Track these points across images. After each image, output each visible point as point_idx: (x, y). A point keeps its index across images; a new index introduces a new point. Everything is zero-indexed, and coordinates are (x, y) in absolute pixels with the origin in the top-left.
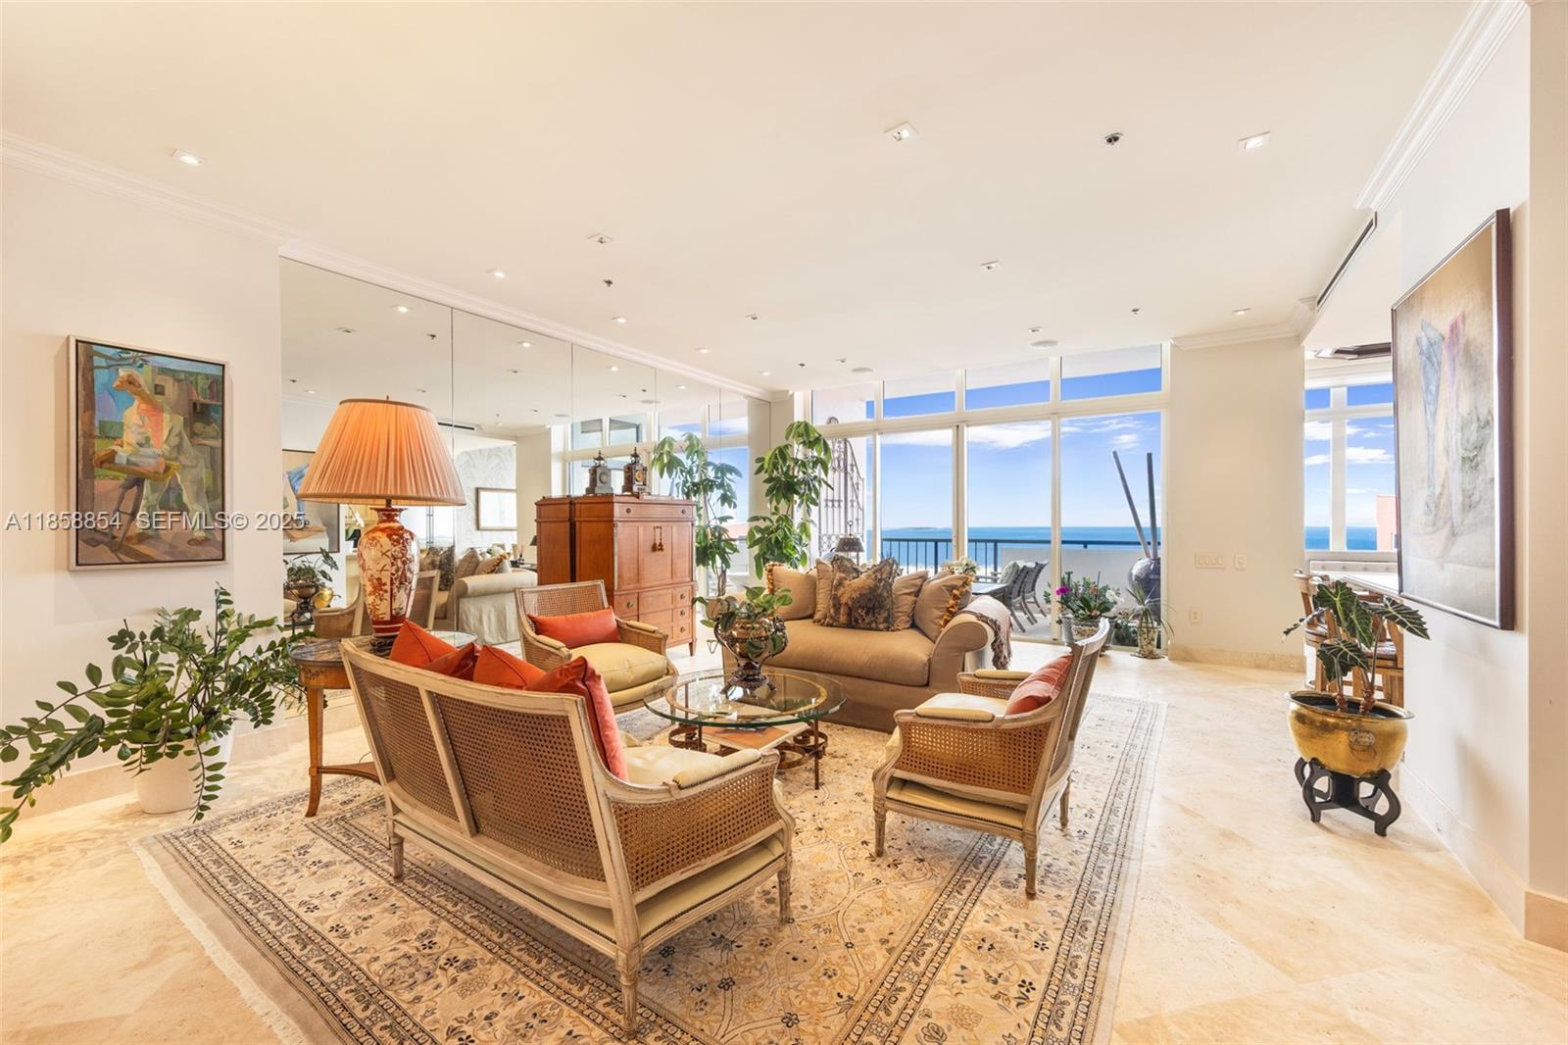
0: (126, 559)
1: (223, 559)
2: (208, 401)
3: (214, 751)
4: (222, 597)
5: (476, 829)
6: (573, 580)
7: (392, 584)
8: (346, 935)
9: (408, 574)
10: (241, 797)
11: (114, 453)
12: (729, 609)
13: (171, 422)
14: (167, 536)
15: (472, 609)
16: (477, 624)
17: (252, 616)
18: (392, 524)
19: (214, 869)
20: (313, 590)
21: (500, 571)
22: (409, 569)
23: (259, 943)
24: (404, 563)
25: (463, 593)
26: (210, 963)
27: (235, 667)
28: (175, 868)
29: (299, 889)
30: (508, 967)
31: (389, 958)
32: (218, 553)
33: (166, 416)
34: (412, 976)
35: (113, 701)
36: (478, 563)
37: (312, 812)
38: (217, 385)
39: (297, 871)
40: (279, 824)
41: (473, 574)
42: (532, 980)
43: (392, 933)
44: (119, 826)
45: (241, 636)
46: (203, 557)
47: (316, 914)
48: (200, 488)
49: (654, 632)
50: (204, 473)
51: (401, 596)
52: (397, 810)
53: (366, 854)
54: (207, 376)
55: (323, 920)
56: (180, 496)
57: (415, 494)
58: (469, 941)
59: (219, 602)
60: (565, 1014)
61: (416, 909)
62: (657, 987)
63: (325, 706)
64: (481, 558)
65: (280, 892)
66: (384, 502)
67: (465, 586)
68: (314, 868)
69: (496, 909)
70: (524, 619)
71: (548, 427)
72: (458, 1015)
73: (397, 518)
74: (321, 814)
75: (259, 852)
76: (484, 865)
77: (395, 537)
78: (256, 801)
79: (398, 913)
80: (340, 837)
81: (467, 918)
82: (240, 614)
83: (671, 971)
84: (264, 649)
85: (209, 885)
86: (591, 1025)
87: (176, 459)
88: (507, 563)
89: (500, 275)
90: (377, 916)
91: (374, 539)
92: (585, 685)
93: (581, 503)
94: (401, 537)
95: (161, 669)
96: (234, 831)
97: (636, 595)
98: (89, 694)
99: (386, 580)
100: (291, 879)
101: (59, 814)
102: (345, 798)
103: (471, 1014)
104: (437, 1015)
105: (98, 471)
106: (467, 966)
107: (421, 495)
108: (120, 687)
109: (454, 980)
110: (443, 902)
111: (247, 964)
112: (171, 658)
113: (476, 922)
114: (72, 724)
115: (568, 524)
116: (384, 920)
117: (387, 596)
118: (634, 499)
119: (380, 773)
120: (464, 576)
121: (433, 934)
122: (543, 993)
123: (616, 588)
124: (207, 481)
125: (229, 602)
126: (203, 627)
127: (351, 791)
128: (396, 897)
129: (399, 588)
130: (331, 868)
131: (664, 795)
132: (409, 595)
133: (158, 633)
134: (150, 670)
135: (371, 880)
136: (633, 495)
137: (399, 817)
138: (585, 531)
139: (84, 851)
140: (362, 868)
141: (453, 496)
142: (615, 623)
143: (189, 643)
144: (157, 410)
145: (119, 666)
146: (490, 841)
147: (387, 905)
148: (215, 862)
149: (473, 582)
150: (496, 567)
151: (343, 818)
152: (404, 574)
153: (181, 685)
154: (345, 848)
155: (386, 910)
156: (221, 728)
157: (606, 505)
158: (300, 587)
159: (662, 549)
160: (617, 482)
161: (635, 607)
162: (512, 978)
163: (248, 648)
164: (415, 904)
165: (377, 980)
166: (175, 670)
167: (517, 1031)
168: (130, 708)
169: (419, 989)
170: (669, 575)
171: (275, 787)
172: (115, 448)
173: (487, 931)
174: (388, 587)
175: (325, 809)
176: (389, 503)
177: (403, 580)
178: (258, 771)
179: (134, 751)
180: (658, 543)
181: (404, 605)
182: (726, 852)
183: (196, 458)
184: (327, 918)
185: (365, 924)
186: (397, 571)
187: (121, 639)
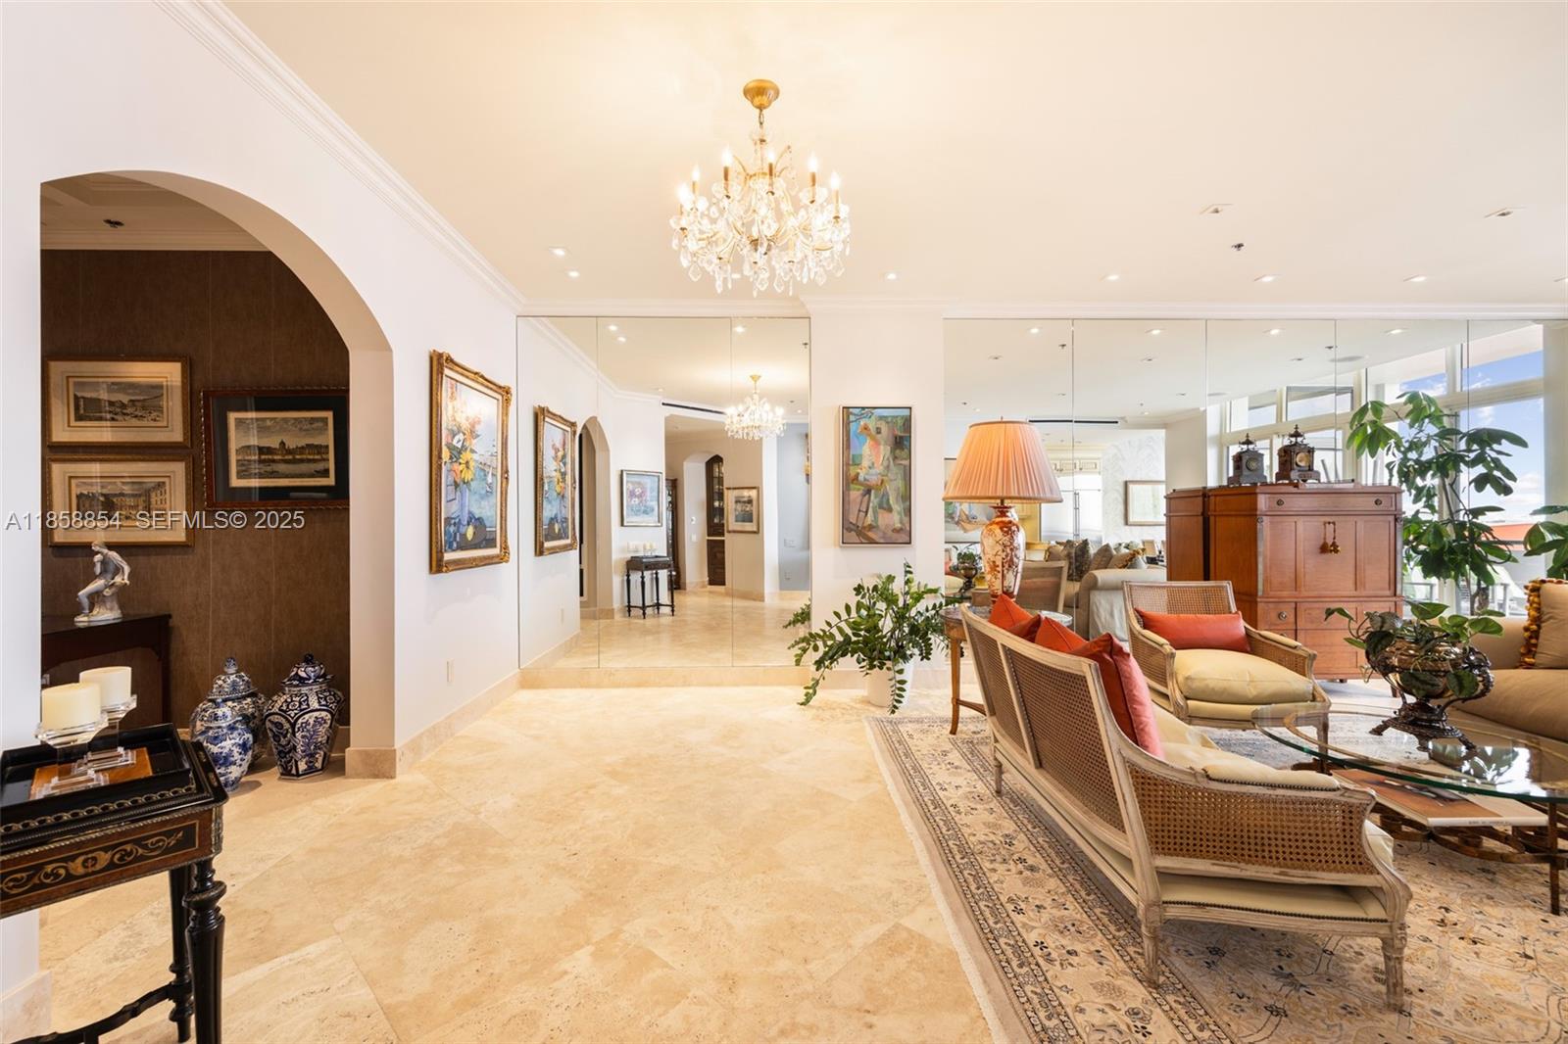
0: (864, 541)
1: (910, 543)
2: (902, 434)
3: (901, 672)
4: (908, 569)
5: (1039, 765)
6: (1207, 578)
7: (1003, 566)
8: (959, 813)
9: (1015, 559)
10: (917, 710)
11: (858, 474)
12: (1382, 627)
13: (885, 450)
14: (882, 527)
15: (1103, 602)
16: (1108, 617)
17: (926, 585)
18: (1004, 519)
19: (897, 745)
20: (974, 572)
21: (1133, 566)
22: (1016, 556)
23: (913, 795)
24: (1012, 550)
25: (1094, 586)
26: (889, 795)
27: (914, 618)
28: (880, 738)
29: (939, 775)
30: (1062, 885)
31: (983, 838)
32: (907, 539)
33: (882, 447)
34: (993, 855)
35: (855, 627)
36: (1111, 557)
37: (953, 732)
38: (907, 423)
39: (939, 764)
40: (934, 732)
41: (1106, 568)
42: (1078, 903)
43: (987, 825)
44: (858, 706)
45: (918, 598)
46: (901, 541)
47: (944, 792)
48: (898, 494)
49: (1295, 647)
50: (900, 483)
51: (1010, 576)
52: (996, 741)
53: (982, 770)
54: (902, 417)
55: (949, 799)
56: (888, 500)
57: (1017, 495)
58: (1037, 854)
59: (907, 572)
60: (1098, 938)
61: (1005, 818)
62: (1193, 969)
63: (962, 655)
64: (1114, 552)
65: (928, 772)
66: (999, 501)
67: (1095, 578)
68: (949, 766)
69: (1064, 845)
70: (1131, 612)
71: (1202, 409)
72: (1018, 894)
73: (1009, 514)
74: (958, 735)
75: (923, 744)
76: (1047, 797)
77: (1005, 529)
78: (924, 715)
79: (994, 815)
80: (967, 753)
81: (1040, 840)
82: (919, 583)
83: (1213, 967)
84: (930, 608)
85: (894, 752)
86: (1118, 957)
87: (887, 475)
88: (1141, 559)
89: (1113, 278)
90: (980, 811)
91: (991, 530)
92: (1111, 657)
93: (1216, 496)
94: (1010, 529)
95: (877, 612)
96: (910, 728)
97: (1293, 605)
98: (846, 620)
99: (999, 563)
100: (935, 768)
101: (837, 691)
102: (975, 729)
103: (1026, 898)
104: (1004, 886)
105: (852, 486)
106: (1032, 869)
107: (1022, 495)
108: (859, 620)
109: (1021, 873)
110: (1025, 822)
111: (906, 804)
112: (881, 606)
113: (1046, 846)
114: (839, 638)
115: (1201, 518)
116: (983, 815)
117: (1000, 575)
118: (1292, 489)
119: (986, 710)
120: (1097, 569)
121: (1014, 838)
122: (1085, 915)
123: (1260, 593)
124: (902, 489)
125: (911, 573)
126: (897, 587)
127: (980, 727)
128: (994, 804)
129: (1008, 570)
130: (959, 770)
131: (1190, 778)
132: (1016, 576)
133: (875, 588)
134: (872, 612)
135: (981, 788)
136: (1291, 483)
137: (997, 745)
138: (1221, 527)
139: (843, 714)
140: (976, 777)
141: (1048, 495)
142: (1244, 630)
143: (890, 598)
144: (877, 443)
145: (859, 606)
146: (1048, 776)
147: (988, 807)
148: (898, 742)
149: (1103, 575)
150: (1129, 562)
151: (972, 742)
152: (1012, 560)
153: (887, 625)
154: (969, 762)
155: (986, 809)
156: (906, 658)
157: (1248, 496)
158: (965, 569)
159: (1336, 551)
160: (1270, 466)
161: (1292, 619)
162: (1063, 894)
163: (921, 606)
164: (1007, 815)
165: (972, 846)
166: (883, 614)
167: (1057, 926)
168: (862, 633)
169: (996, 865)
170: (1351, 585)
171: (936, 709)
172: (859, 471)
173: (1053, 855)
174: (1000, 569)
175: (961, 732)
176: (1002, 502)
177: (1010, 564)
178: (928, 696)
179: (864, 660)
180: (1330, 542)
181: (1012, 584)
182: (1277, 870)
183: (897, 474)
184: (951, 798)
185: (972, 812)
186: (1007, 556)
187: (859, 589)
